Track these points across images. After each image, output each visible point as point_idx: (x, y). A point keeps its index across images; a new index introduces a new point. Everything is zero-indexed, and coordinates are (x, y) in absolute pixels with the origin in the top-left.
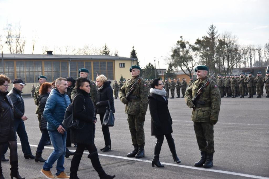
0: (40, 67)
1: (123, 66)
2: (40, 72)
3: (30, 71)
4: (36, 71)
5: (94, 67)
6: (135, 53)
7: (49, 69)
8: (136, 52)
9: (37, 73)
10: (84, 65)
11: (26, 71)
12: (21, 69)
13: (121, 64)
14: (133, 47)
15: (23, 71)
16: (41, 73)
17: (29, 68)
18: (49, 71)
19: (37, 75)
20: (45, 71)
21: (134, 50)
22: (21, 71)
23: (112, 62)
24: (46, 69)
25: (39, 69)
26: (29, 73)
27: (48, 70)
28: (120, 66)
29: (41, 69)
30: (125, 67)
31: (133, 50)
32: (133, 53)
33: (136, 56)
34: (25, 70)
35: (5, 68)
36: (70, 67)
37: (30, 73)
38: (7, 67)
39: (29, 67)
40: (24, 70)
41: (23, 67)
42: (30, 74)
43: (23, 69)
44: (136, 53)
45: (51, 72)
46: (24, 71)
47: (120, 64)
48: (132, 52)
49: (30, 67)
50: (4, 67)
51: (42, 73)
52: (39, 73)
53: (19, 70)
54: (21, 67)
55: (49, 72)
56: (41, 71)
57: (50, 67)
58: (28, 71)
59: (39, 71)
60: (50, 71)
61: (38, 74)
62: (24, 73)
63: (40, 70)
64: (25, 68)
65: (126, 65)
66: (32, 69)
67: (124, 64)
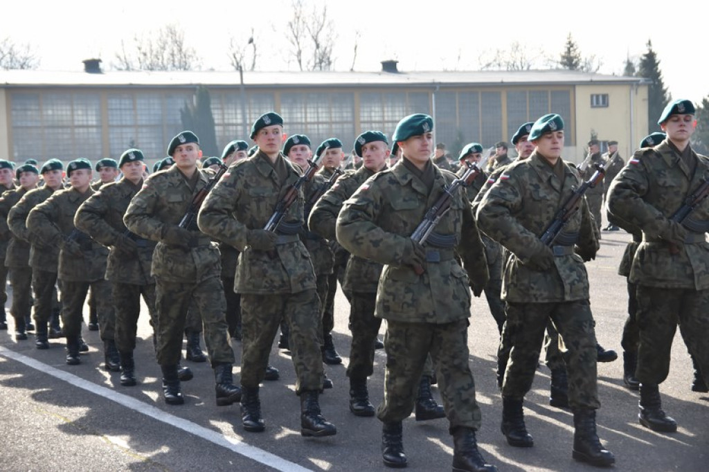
0: (349, 110)
1: (601, 101)
2: (347, 122)
3: (320, 120)
4: (338, 120)
5: (508, 107)
6: (655, 61)
7: (373, 114)
8: (658, 58)
9: (338, 126)
10: (477, 103)
11: (309, 120)
12: (295, 116)
13: (595, 98)
14: (648, 42)
15: (299, 120)
16: (350, 126)
17: (318, 113)
18: (373, 119)
19: (338, 131)
20: (362, 119)
21: (651, 51)
22: (295, 121)
23: (568, 93)
24: (366, 114)
25: (345, 115)
26: (318, 127)
27: (371, 117)
28: (592, 103)
29: (349, 115)
30: (607, 106)
31: (647, 52)
32: (650, 62)
33: (658, 71)
34: (306, 118)
35: (250, 114)
36: (436, 108)
37: (320, 126)
38: (257, 111)
39: (318, 108)
40: (301, 118)
41: (299, 110)
42: (318, 129)
43: (299, 115)
44: (657, 61)
45: (379, 122)
46: (303, 120)
47: (592, 96)
48: (644, 58)
49: (320, 110)
50: (247, 111)
51: (354, 125)
52: (345, 126)
53: (290, 118)
54: (294, 110)
55: (375, 122)
56: (349, 119)
57: (377, 109)
58: (312, 120)
59: (345, 119)
60: (377, 119)
61: (343, 129)
62: (304, 127)
63: (347, 117)
64: (306, 113)
65: (611, 100)
66: (324, 115)
67: (605, 97)
